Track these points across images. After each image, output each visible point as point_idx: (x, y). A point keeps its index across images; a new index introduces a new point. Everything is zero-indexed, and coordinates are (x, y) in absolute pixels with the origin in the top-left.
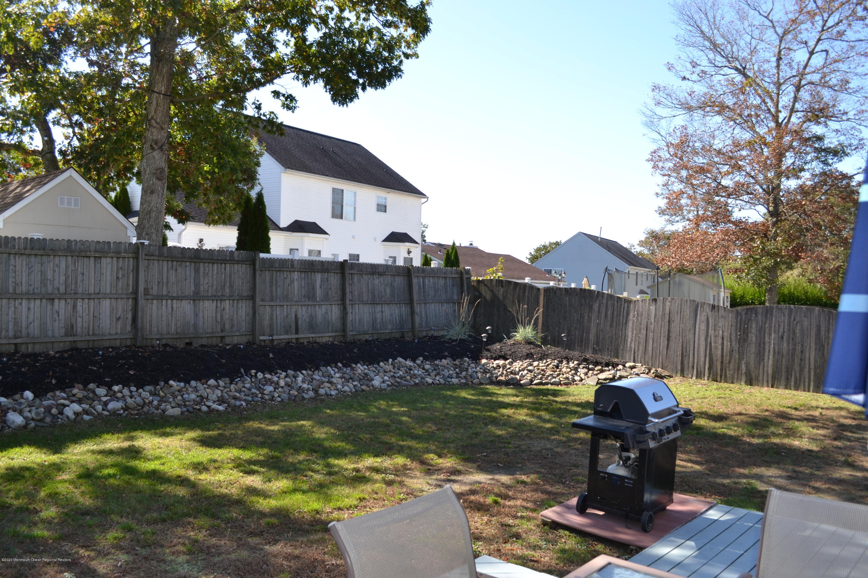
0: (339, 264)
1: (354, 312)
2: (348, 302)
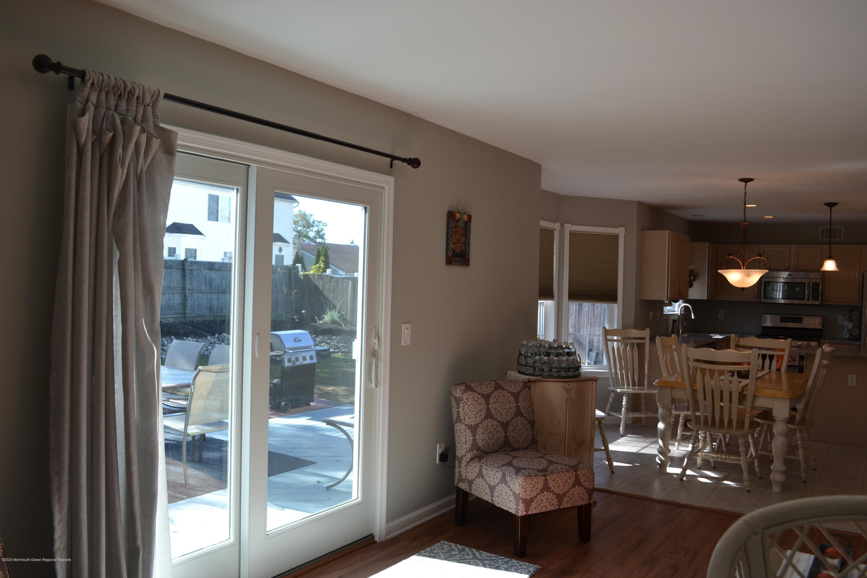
0: (180, 262)
1: (193, 300)
2: (187, 291)
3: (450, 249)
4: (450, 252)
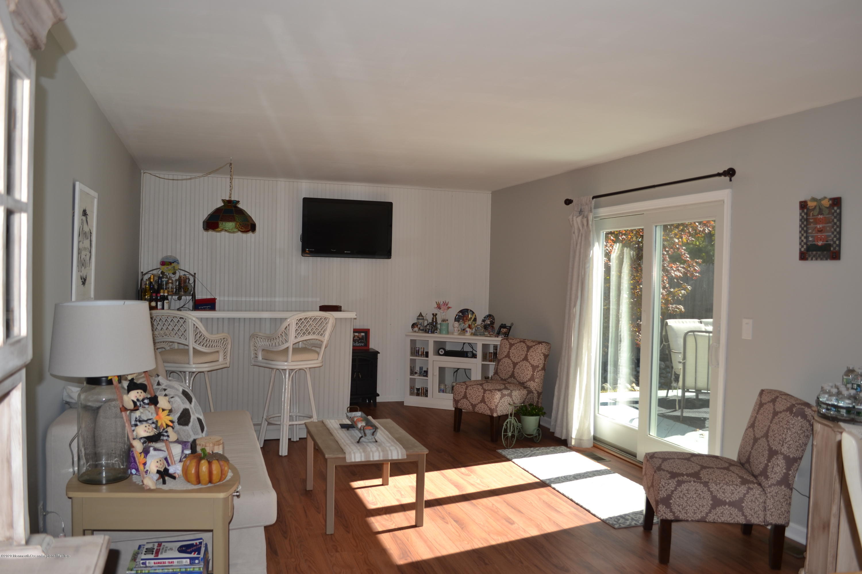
3: (803, 244)
4: (802, 247)
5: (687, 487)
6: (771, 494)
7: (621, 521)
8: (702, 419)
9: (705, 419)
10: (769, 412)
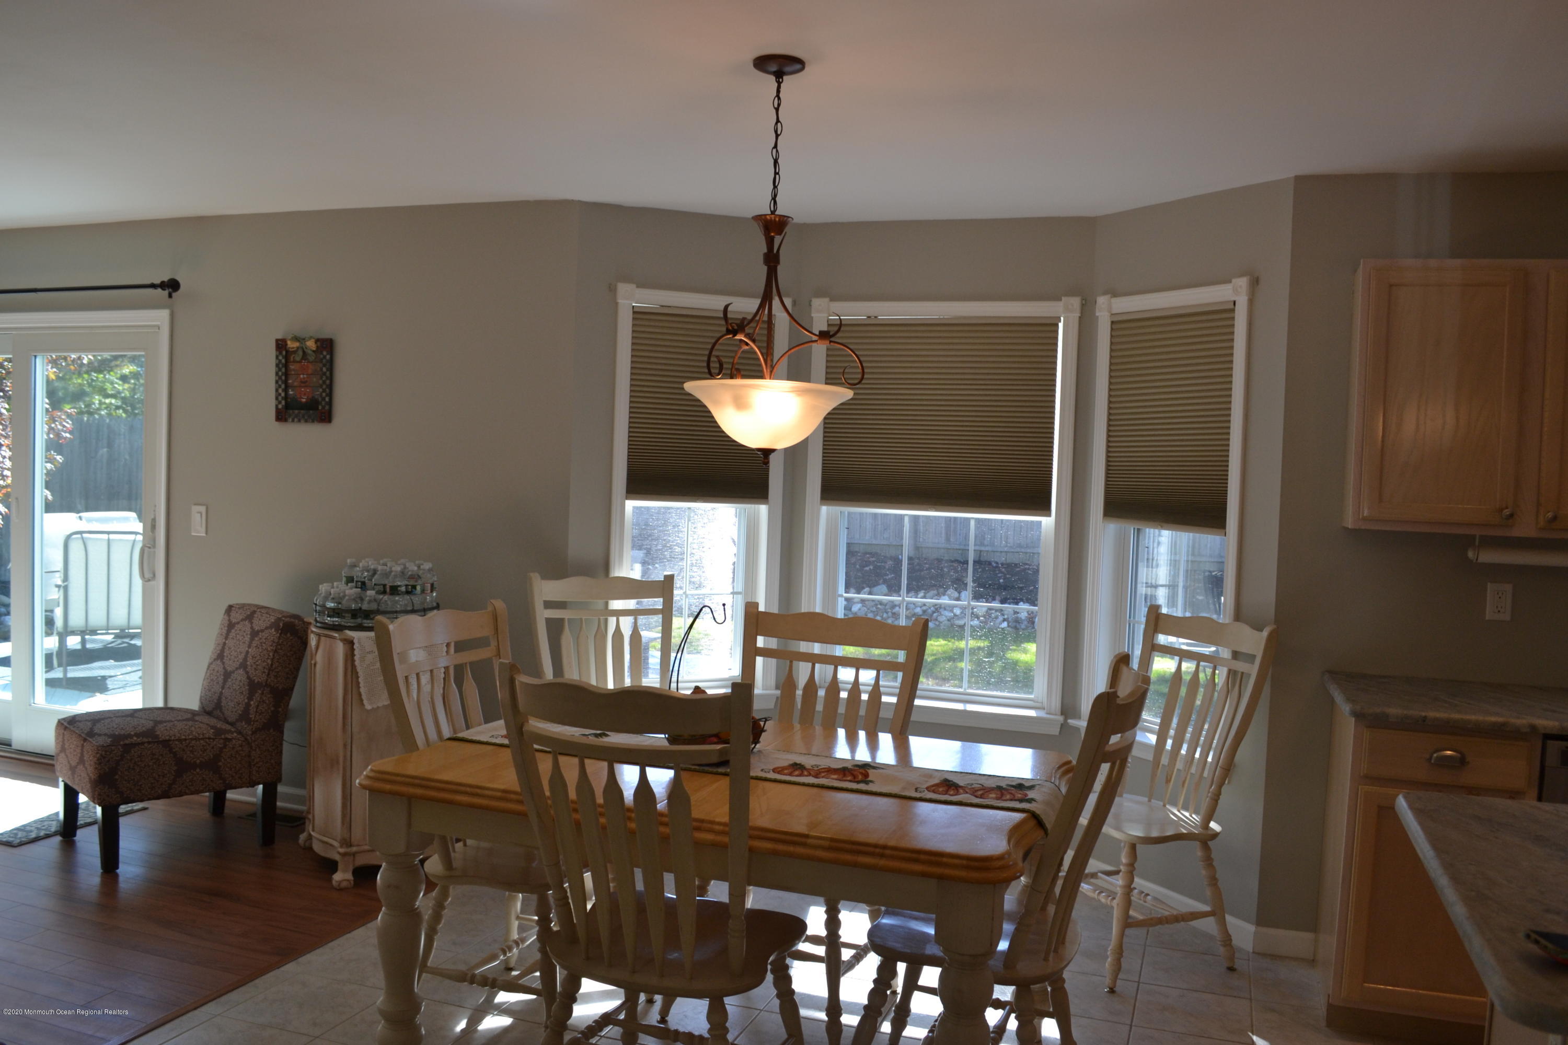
3: (280, 398)
4: (280, 402)
5: (139, 752)
6: (256, 743)
7: (20, 834)
8: (99, 678)
9: (104, 678)
10: (245, 634)
